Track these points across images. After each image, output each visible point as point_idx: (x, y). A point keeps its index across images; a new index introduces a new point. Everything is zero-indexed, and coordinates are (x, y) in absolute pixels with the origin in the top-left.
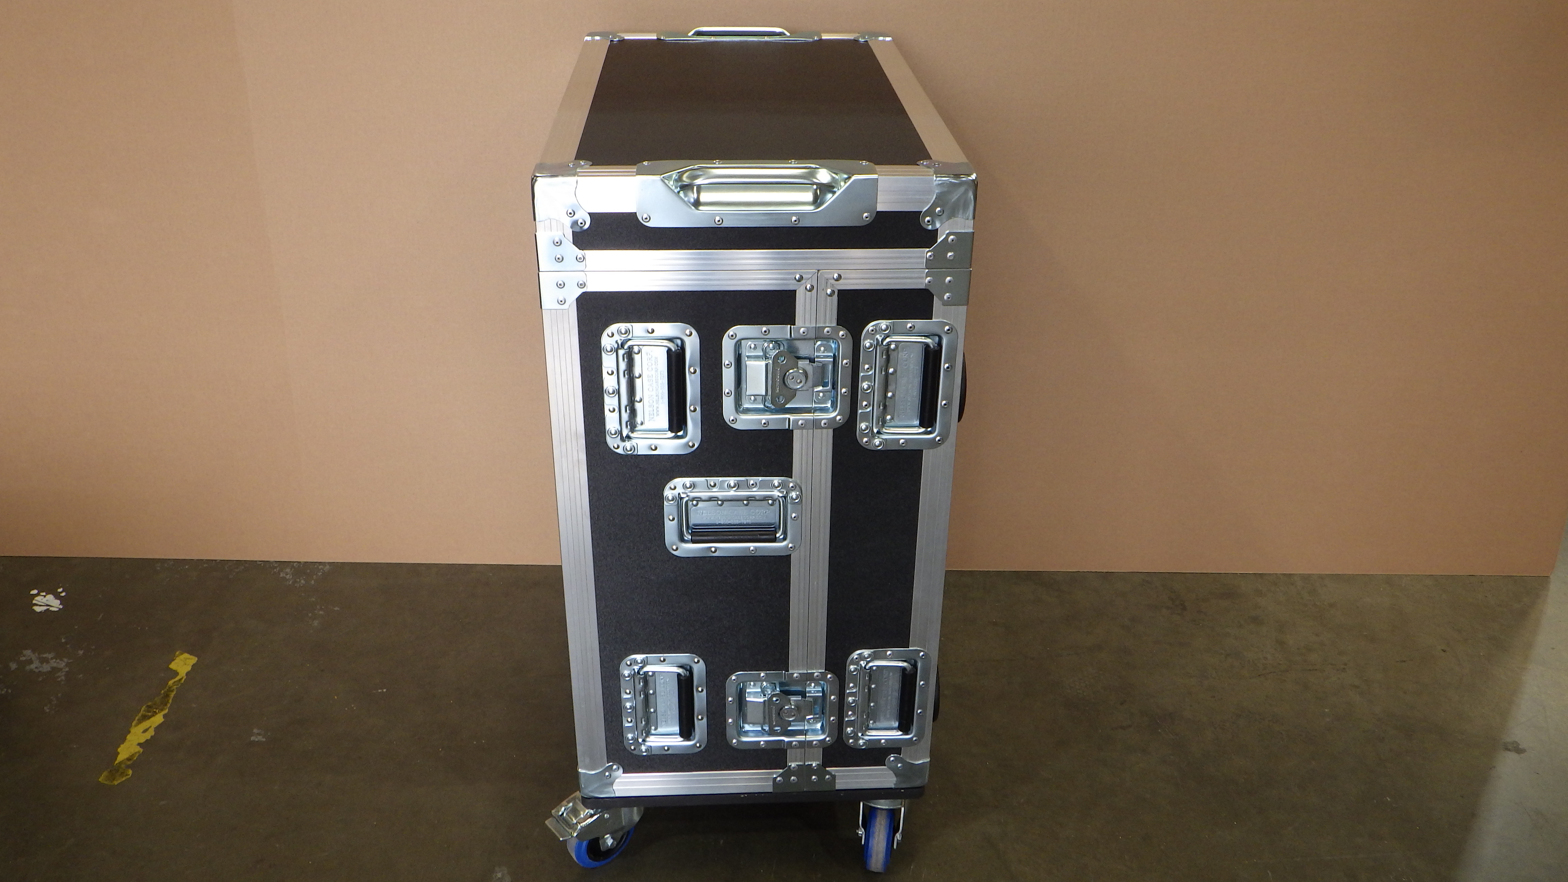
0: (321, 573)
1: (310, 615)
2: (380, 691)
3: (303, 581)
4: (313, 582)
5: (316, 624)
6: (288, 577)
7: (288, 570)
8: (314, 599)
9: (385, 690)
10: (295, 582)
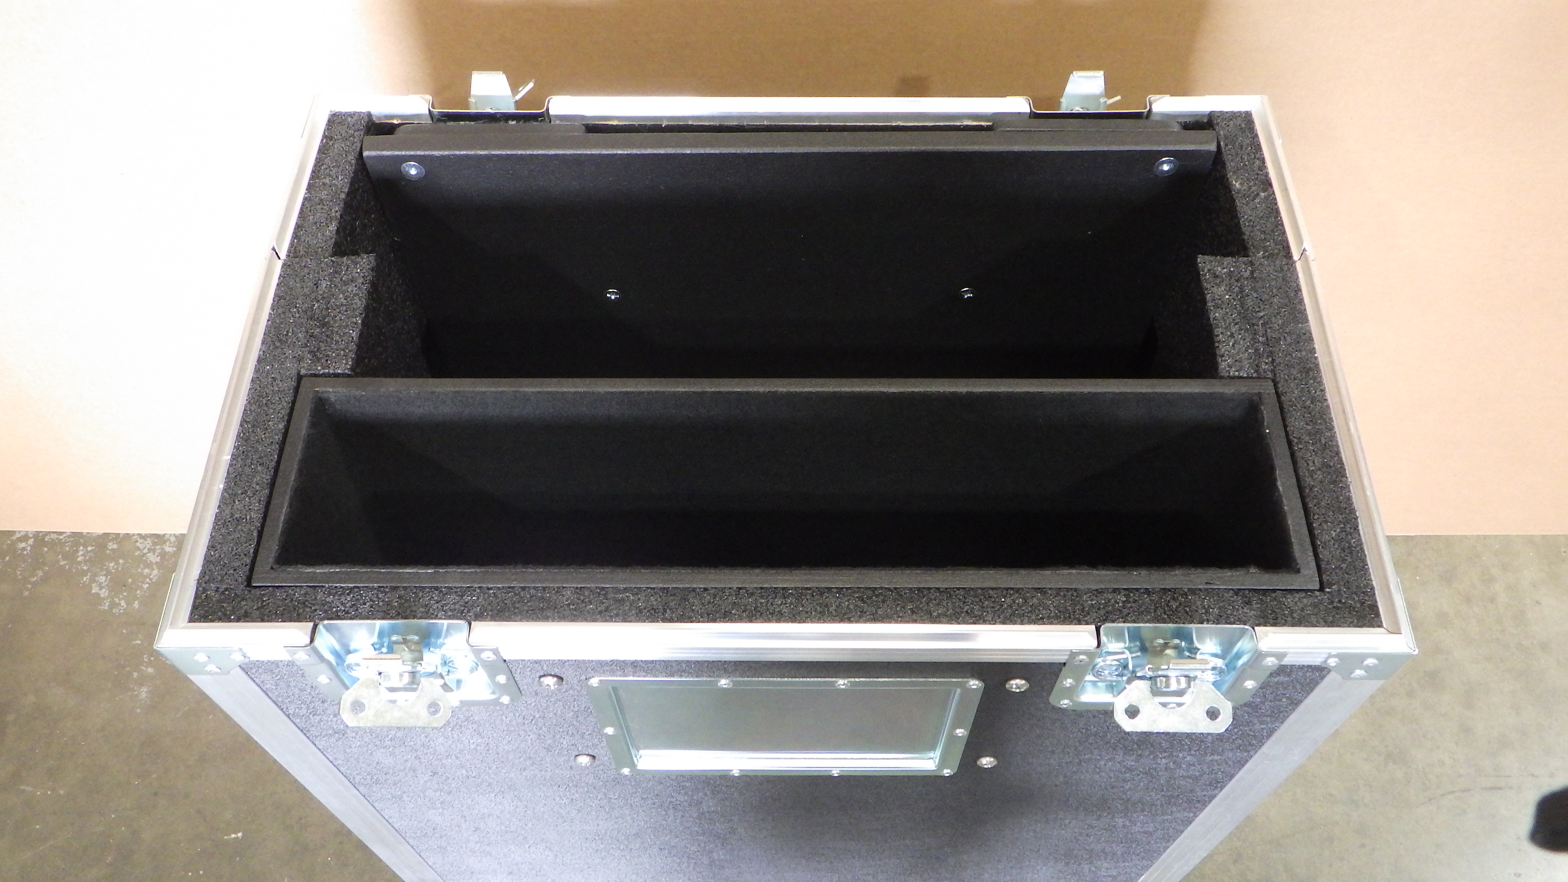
0: (147, 585)
1: (135, 675)
2: (233, 836)
3: (123, 603)
4: (136, 605)
5: (143, 695)
6: (104, 593)
7: (102, 579)
8: (139, 642)
9: (240, 835)
10: (113, 605)
